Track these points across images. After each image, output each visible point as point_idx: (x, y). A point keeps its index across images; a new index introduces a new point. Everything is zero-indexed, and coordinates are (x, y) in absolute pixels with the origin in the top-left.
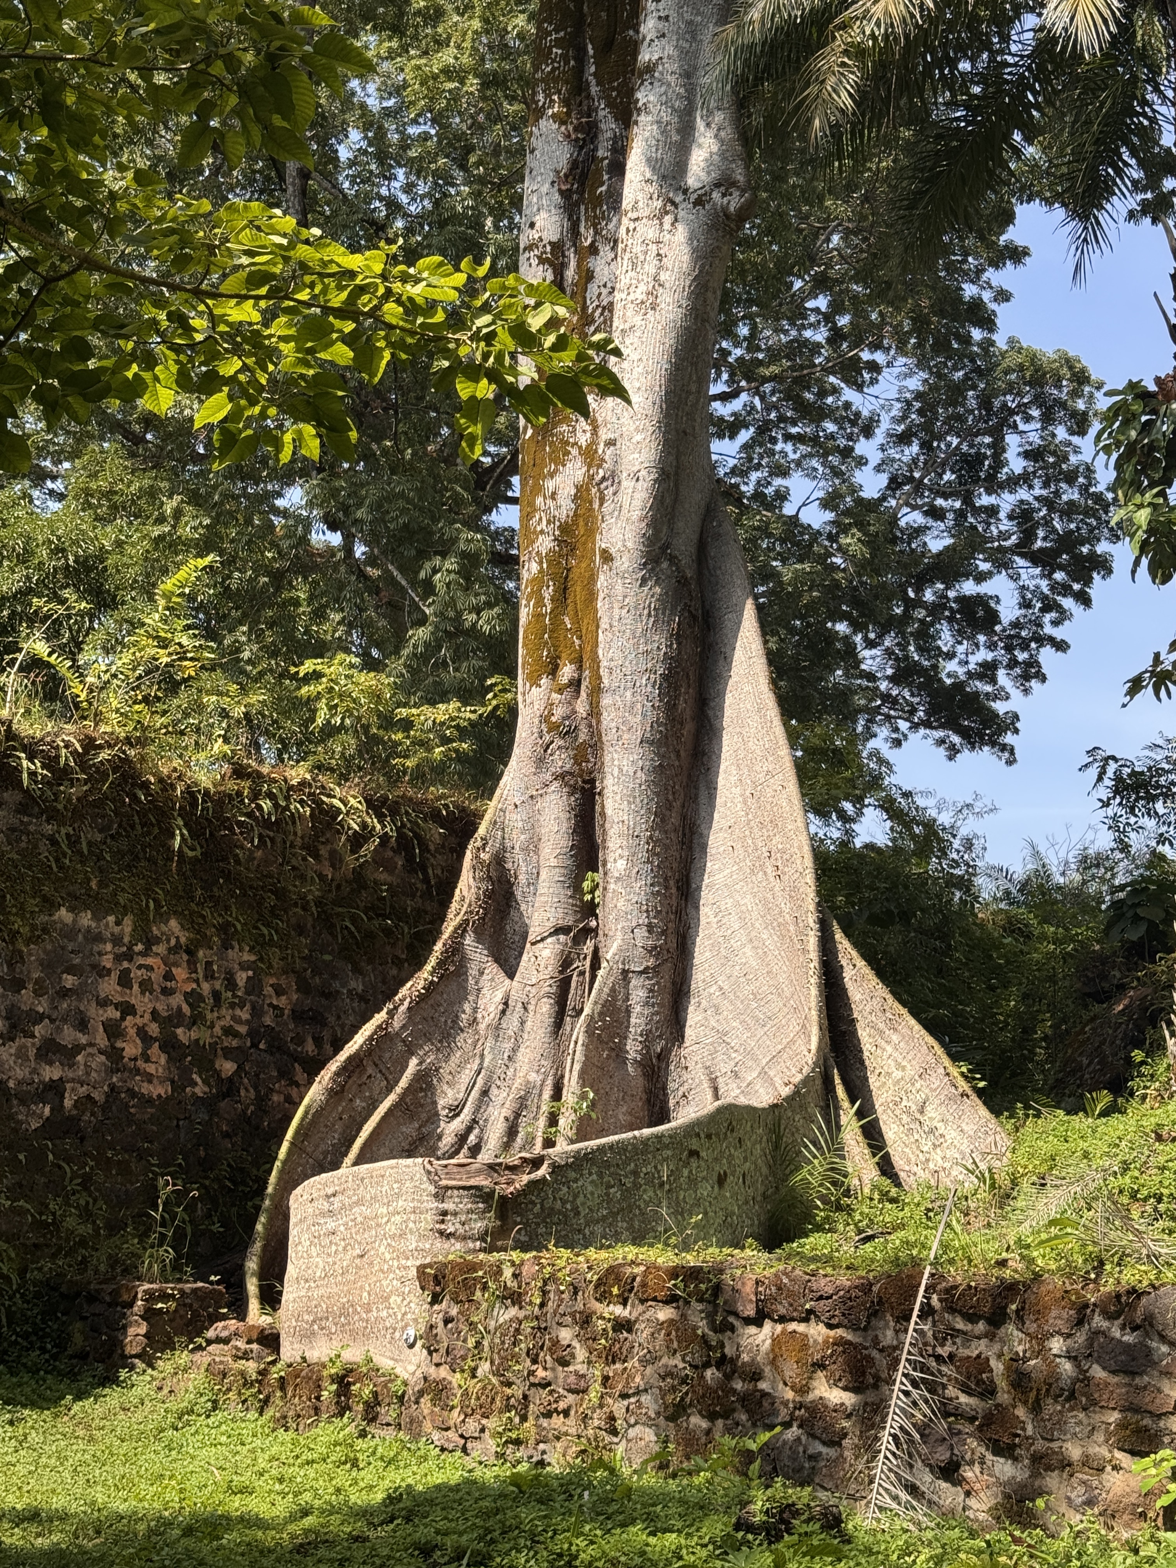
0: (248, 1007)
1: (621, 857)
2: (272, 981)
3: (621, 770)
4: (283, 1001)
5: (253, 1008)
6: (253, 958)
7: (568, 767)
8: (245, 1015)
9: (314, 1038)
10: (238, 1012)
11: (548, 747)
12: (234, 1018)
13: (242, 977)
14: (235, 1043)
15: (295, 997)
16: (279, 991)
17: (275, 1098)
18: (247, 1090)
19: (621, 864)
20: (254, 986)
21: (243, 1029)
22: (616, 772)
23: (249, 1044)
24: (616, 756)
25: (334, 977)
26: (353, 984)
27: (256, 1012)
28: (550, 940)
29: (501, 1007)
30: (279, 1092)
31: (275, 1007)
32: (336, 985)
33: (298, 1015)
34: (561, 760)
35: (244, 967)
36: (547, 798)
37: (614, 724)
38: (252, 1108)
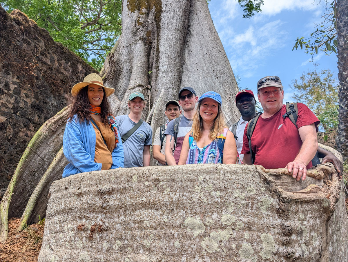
0: (14, 98)
1: (165, 65)
2: (25, 92)
3: (168, 37)
4: (28, 100)
5: (16, 99)
6: (18, 81)
7: (145, 37)
8: (12, 101)
9: (38, 116)
10: (9, 99)
11: (138, 29)
12: (7, 100)
13: (12, 87)
14: (6, 110)
15: (33, 100)
16: (27, 96)
17: (21, 134)
18: (10, 129)
19: (165, 67)
20: (17, 92)
21: (11, 106)
22: (166, 37)
23: (12, 112)
24: (166, 32)
25: (47, 97)
26: (53, 102)
27: (17, 101)
28: (137, 89)
29: (117, 109)
30: (23, 132)
31: (25, 101)
32: (48, 100)
33: (33, 106)
34: (142, 34)
35: (14, 83)
36: (137, 45)
37: (166, 22)
38: (11, 136)
